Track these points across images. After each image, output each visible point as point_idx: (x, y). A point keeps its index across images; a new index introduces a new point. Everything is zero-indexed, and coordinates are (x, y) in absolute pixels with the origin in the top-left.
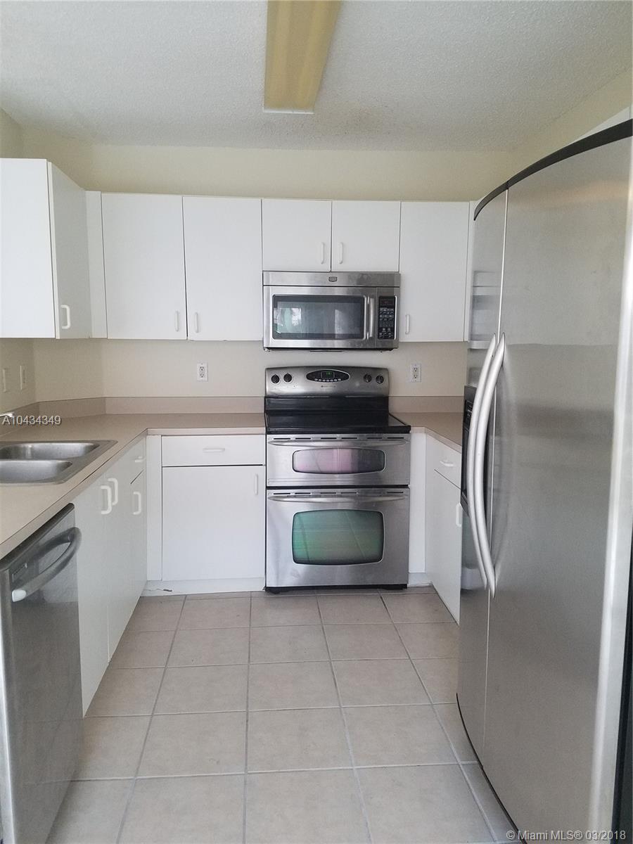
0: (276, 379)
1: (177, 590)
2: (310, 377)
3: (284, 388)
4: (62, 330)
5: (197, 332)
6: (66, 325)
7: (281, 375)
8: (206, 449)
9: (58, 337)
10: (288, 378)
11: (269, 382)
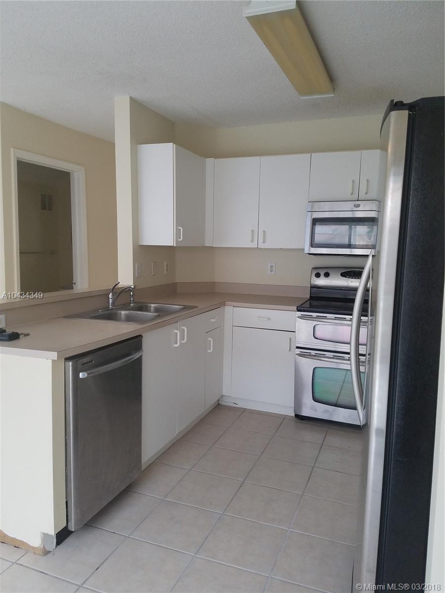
0: (318, 275)
1: (241, 405)
2: (344, 275)
3: (322, 282)
4: (177, 241)
5: (264, 242)
6: (180, 238)
7: (322, 273)
8: (258, 317)
9: (175, 246)
10: (327, 275)
11: (314, 278)
